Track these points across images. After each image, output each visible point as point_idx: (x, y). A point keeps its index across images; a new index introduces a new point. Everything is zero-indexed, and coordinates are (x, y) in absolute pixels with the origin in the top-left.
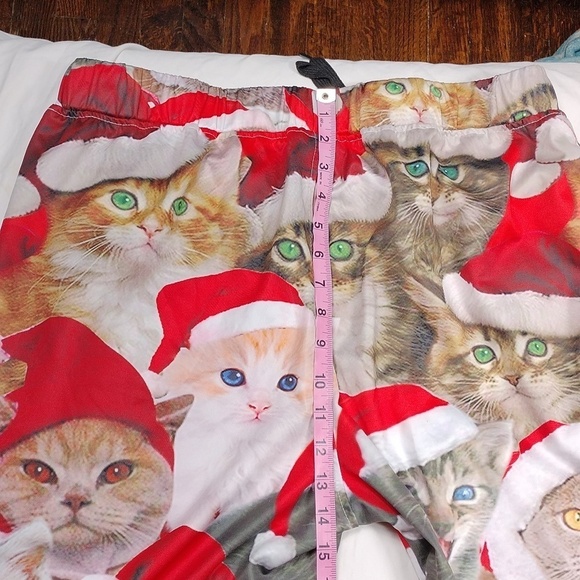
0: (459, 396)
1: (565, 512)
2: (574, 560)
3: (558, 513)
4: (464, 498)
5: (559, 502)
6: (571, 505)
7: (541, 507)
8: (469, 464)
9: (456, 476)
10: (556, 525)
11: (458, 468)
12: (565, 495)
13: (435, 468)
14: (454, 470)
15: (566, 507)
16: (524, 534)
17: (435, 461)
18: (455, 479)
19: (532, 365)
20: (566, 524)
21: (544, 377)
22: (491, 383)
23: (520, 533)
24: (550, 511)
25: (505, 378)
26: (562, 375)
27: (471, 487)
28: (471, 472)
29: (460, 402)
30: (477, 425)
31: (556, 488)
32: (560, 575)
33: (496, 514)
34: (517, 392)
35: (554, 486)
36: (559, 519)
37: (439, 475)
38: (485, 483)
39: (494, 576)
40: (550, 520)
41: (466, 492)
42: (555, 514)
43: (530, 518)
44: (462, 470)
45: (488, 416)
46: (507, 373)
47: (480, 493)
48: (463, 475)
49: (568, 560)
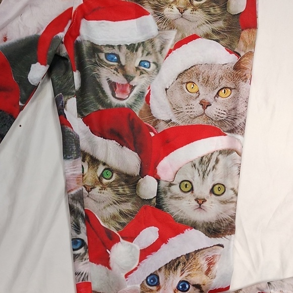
0: (156, 11)
1: (187, 83)
2: (187, 107)
3: (184, 83)
4: (145, 66)
5: (186, 78)
6: (190, 80)
7: (177, 79)
8: (151, 50)
9: (143, 55)
10: (182, 88)
11: (145, 51)
12: (189, 75)
13: (133, 48)
14: (143, 52)
15: (188, 81)
16: (167, 91)
17: (135, 45)
18: (142, 56)
19: (193, 5)
20: (187, 89)
21: (197, 12)
22: (171, 9)
23: (166, 89)
24: (180, 82)
25: (178, 8)
26: (207, 13)
27: (149, 62)
28: (151, 54)
29: (155, 15)
30: (158, 30)
31: (186, 70)
32: (179, 113)
33: (157, 78)
34: (182, 17)
35: (185, 69)
36: (184, 86)
37: (135, 52)
38: (156, 61)
39: (150, 107)
40: (179, 86)
41: (146, 64)
42: (182, 83)
43: (171, 83)
44: (147, 52)
45: (165, 26)
46: (179, 6)
47: (153, 66)
48: (147, 55)
49: (183, 106)
